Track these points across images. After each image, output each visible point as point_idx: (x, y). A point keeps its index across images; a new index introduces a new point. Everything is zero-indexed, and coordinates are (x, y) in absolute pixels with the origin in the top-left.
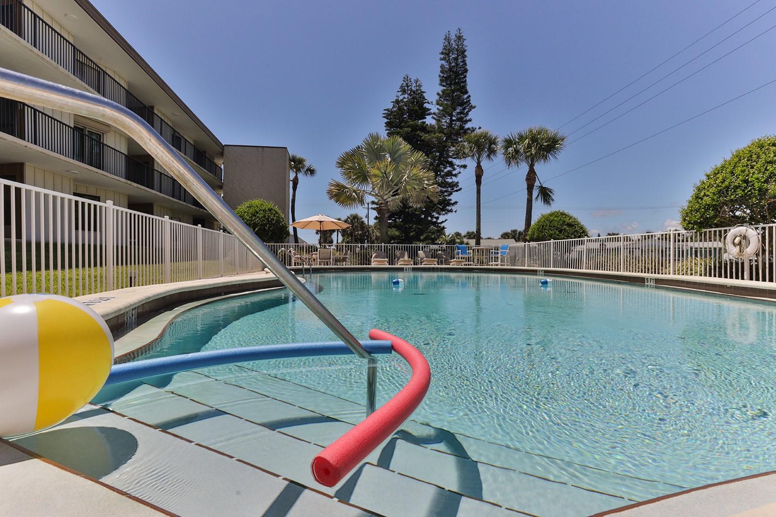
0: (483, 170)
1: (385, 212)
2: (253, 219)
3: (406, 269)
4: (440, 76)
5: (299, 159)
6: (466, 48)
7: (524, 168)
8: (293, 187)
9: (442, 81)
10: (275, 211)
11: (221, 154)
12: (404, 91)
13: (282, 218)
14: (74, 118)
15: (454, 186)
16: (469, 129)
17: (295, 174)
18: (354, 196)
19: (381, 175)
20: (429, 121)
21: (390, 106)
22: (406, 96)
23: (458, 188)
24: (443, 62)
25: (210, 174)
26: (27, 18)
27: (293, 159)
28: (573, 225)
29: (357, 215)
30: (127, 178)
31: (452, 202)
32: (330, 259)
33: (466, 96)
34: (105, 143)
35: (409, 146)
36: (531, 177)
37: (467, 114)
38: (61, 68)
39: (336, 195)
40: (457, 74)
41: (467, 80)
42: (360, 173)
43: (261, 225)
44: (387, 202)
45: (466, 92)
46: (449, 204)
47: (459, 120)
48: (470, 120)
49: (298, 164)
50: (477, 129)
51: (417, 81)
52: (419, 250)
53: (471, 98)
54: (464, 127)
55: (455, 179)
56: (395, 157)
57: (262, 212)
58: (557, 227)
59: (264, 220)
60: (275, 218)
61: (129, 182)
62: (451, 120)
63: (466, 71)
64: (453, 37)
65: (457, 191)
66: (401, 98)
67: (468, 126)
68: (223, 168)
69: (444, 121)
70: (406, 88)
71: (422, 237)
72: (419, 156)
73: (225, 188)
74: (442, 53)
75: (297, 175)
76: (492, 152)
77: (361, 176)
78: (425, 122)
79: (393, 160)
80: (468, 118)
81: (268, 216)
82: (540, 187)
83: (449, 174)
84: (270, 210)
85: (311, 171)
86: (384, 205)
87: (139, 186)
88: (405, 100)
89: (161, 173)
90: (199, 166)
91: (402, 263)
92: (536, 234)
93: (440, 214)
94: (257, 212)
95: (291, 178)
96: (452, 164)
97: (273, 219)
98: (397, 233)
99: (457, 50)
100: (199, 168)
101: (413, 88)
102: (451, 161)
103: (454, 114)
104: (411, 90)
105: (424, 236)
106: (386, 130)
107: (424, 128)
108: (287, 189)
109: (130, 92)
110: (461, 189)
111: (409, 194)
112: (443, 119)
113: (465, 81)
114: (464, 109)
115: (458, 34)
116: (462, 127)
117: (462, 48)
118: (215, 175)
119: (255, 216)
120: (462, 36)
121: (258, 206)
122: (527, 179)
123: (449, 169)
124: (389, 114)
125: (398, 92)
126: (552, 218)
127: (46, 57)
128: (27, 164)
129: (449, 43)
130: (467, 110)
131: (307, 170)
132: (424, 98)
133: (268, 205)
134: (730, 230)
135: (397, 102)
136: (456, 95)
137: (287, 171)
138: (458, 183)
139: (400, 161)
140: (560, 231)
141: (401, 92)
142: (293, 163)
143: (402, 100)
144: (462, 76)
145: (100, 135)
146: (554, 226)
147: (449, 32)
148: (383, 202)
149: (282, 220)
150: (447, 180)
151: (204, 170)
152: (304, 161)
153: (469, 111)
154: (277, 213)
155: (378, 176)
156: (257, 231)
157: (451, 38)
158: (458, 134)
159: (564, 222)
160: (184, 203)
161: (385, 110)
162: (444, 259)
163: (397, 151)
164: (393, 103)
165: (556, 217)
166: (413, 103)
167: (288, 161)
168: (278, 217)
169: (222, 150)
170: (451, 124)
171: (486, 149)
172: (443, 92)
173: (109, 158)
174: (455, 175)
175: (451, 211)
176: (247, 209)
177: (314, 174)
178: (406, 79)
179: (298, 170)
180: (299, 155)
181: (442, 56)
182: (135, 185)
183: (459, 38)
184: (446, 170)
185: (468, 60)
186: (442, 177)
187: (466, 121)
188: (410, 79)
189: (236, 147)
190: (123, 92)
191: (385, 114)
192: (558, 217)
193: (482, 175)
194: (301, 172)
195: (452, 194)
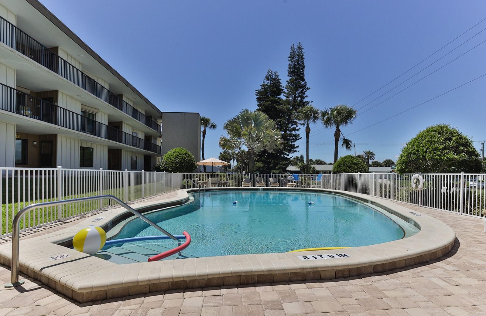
0: (310, 129)
1: (252, 154)
2: (176, 159)
3: (260, 189)
4: (288, 71)
5: (207, 119)
6: (304, 54)
7: (334, 128)
8: (203, 136)
9: (289, 74)
10: (188, 154)
11: (161, 117)
12: (268, 79)
13: (193, 158)
14: (81, 107)
15: (297, 136)
16: (306, 102)
17: (204, 128)
18: (233, 146)
19: (248, 134)
20: (283, 97)
21: (260, 88)
22: (269, 82)
23: (299, 138)
24: (290, 62)
25: (154, 130)
26: (60, 64)
27: (203, 119)
28: (357, 164)
29: (244, 150)
30: (108, 138)
31: (296, 146)
32: (217, 183)
33: (303, 83)
34: (96, 120)
35: (266, 116)
36: (337, 134)
37: (304, 93)
38: (76, 85)
39: (223, 145)
40: (298, 69)
41: (305, 73)
42: (237, 132)
43: (180, 163)
44: (253, 148)
45: (304, 80)
46: (294, 147)
47: (300, 96)
48: (307, 97)
49: (205, 122)
50: (310, 102)
51: (276, 73)
52: (271, 177)
53: (307, 83)
54: (303, 101)
55: (297, 132)
56: (257, 123)
57: (181, 155)
58: (348, 165)
59: (182, 160)
60: (188, 158)
61: (109, 140)
62: (295, 96)
63: (304, 67)
64: (296, 48)
65: (299, 139)
66: (266, 83)
67: (305, 100)
68: (162, 126)
69: (291, 97)
70: (269, 77)
71: (277, 168)
72: (272, 122)
73: (163, 137)
74: (289, 57)
75: (205, 128)
76: (316, 118)
77: (237, 134)
78: (280, 98)
79: (256, 125)
80: (305, 96)
81: (184, 158)
82: (343, 139)
83: (294, 129)
84: (186, 154)
85: (214, 126)
86: (251, 151)
87: (114, 142)
88: (269, 84)
89: (126, 133)
90: (147, 126)
91: (259, 185)
92: (336, 169)
93: (289, 153)
94: (178, 156)
95: (202, 131)
96: (296, 123)
97: (187, 159)
98: (262, 165)
99: (298, 55)
100: (148, 127)
101: (273, 77)
102: (295, 121)
103: (297, 93)
104: (272, 79)
105: (278, 167)
106: (257, 102)
107: (279, 102)
108: (199, 137)
109: (111, 91)
110: (301, 138)
111: (266, 144)
112: (290, 96)
113: (304, 73)
114: (303, 90)
115: (299, 46)
116: (301, 101)
117: (301, 53)
118: (157, 130)
119: (177, 158)
120: (301, 47)
121: (179, 152)
122: (335, 135)
123: (295, 126)
124: (259, 93)
125: (265, 79)
126: (345, 160)
127: (69, 82)
128: (58, 135)
129: (294, 51)
130: (304, 91)
131: (211, 126)
132: (280, 83)
133: (185, 151)
134: (412, 175)
135: (264, 85)
136: (298, 82)
137: (199, 127)
138: (299, 134)
139: (260, 125)
140: (349, 168)
141: (266, 79)
142: (203, 122)
143: (267, 85)
144: (302, 70)
145: (94, 114)
146: (346, 165)
147: (293, 44)
148: (251, 149)
149: (192, 160)
150: (292, 133)
151: (150, 128)
152: (210, 120)
153: (305, 92)
154: (189, 155)
155: (247, 135)
156: (178, 166)
157: (295, 48)
158: (299, 105)
159: (352, 162)
160: (139, 149)
161: (256, 91)
162: (284, 183)
163: (258, 119)
164: (261, 86)
165: (348, 159)
166: (273, 86)
167: (199, 120)
168: (190, 158)
169: (161, 115)
170: (295, 99)
171: (312, 117)
172: (290, 80)
173: (99, 128)
174: (298, 130)
175: (296, 151)
176: (173, 154)
177: (215, 127)
178: (269, 72)
179: (206, 126)
180: (206, 117)
181: (290, 59)
182: (112, 141)
183: (300, 48)
184: (292, 127)
185: (305, 61)
186: (290, 131)
187: (304, 98)
188: (272, 72)
189: (170, 113)
190: (106, 92)
191: (257, 93)
192: (349, 159)
193: (310, 132)
194: (208, 126)
195: (296, 141)
